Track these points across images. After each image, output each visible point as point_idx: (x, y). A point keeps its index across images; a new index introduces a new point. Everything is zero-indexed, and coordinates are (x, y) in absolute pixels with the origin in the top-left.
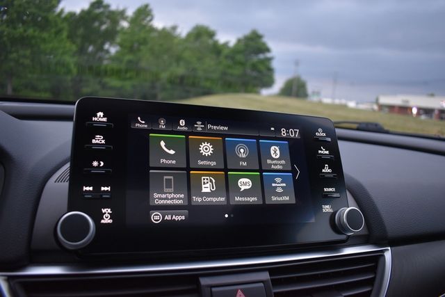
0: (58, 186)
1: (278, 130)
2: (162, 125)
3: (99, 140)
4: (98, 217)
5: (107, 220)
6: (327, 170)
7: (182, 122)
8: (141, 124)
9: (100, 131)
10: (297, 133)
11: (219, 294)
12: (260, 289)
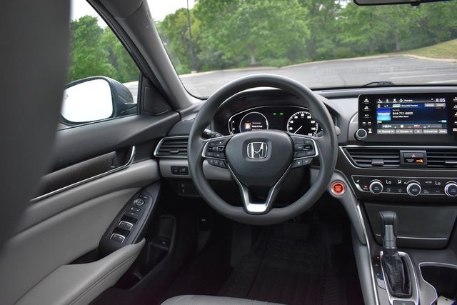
0: (354, 122)
1: (435, 99)
2: (387, 101)
3: (367, 108)
4: (368, 131)
5: (370, 132)
7: (395, 100)
8: (380, 102)
9: (367, 105)
10: (444, 100)
11: (406, 155)
12: (422, 155)
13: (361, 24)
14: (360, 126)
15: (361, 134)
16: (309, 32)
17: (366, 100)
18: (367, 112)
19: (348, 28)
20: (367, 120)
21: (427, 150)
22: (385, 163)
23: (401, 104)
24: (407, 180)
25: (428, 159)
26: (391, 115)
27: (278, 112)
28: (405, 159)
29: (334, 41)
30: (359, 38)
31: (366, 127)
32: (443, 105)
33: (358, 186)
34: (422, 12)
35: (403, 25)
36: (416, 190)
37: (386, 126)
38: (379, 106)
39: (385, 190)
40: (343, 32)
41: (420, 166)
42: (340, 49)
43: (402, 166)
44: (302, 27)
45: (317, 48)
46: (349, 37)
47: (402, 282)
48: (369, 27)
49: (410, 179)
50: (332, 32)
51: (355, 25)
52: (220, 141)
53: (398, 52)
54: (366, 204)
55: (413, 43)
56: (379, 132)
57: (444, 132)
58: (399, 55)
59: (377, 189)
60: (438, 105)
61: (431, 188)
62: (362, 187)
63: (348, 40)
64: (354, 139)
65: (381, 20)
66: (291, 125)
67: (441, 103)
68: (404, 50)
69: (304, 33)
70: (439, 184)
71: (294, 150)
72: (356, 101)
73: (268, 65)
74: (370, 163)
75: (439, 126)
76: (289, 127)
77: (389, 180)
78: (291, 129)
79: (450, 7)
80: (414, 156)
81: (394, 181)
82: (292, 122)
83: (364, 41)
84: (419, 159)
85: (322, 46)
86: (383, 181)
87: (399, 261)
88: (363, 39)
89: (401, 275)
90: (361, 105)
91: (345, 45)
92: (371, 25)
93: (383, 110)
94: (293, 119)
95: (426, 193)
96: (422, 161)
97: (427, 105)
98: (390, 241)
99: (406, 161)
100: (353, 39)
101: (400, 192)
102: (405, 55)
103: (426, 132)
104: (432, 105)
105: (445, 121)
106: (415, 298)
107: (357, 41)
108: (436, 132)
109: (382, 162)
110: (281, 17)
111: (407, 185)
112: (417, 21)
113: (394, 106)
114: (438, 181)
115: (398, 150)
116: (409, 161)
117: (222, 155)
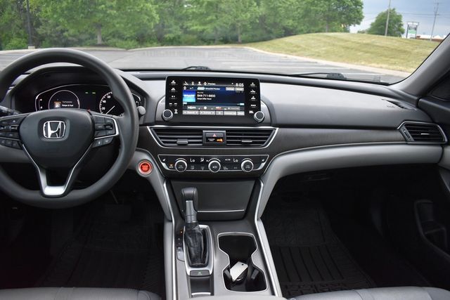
0: (162, 104)
1: (235, 84)
3: (173, 89)
4: (174, 112)
5: (176, 113)
6: (253, 98)
7: (199, 83)
8: (186, 84)
9: (173, 86)
10: (242, 85)
11: (208, 135)
12: (221, 135)
13: (208, 14)
14: (167, 107)
15: (167, 114)
16: (157, 17)
17: (173, 82)
18: (173, 94)
19: (195, 16)
20: (173, 101)
21: (227, 130)
22: (189, 143)
23: (205, 87)
24: (209, 158)
25: (228, 138)
26: (196, 97)
27: (90, 91)
28: (207, 138)
29: (182, 27)
30: (205, 27)
31: (172, 109)
32: (242, 89)
33: (164, 164)
34: (261, 9)
35: (244, 20)
36: (216, 167)
37: (190, 107)
38: (185, 88)
39: (189, 168)
40: (191, 20)
41: (220, 145)
42: (187, 35)
43: (205, 145)
44: (151, 11)
45: (166, 33)
46: (196, 25)
47: (201, 253)
48: (214, 18)
49: (210, 158)
50: (180, 19)
51: (202, 14)
52: (14, 119)
53: (239, 43)
54: (173, 182)
55: (253, 36)
56: (185, 112)
57: (242, 113)
58: (240, 47)
59: (181, 167)
60: (238, 89)
61: (231, 165)
62: (168, 166)
63: (195, 28)
64: (161, 120)
65: (226, 13)
66: (103, 105)
67: (240, 88)
68: (245, 42)
69: (153, 18)
70: (237, 161)
71: (94, 129)
72: (164, 83)
73: (115, 46)
74: (175, 143)
75: (238, 108)
76: (102, 106)
77: (193, 158)
78: (104, 108)
79: (284, 8)
80: (214, 136)
81: (198, 159)
82: (104, 102)
83: (209, 30)
84: (219, 138)
85: (170, 32)
86: (187, 159)
87: (199, 234)
88: (209, 29)
89: (201, 246)
90: (168, 87)
91: (193, 33)
92: (216, 16)
93: (189, 92)
94: (106, 99)
95: (226, 169)
96: (221, 140)
97: (228, 89)
98: (191, 215)
99: (208, 141)
100: (200, 28)
101: (203, 170)
102: (245, 47)
103: (226, 113)
104: (232, 89)
105: (243, 104)
106: (210, 267)
107: (203, 31)
108: (234, 113)
109: (186, 141)
111: (208, 163)
112: (257, 18)
113: (199, 89)
114: (236, 158)
115: (201, 130)
116: (211, 140)
117: (16, 134)
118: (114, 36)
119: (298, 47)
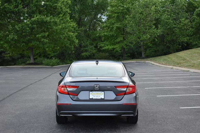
13: (117, 37)
16: (77, 41)
19: (107, 38)
29: (96, 47)
30: (115, 47)
34: (159, 31)
35: (145, 40)
40: (104, 41)
42: (101, 53)
44: (72, 37)
45: (82, 52)
46: (107, 45)
48: (122, 39)
50: (94, 40)
53: (143, 58)
55: (155, 51)
58: (142, 61)
63: (107, 47)
65: (131, 34)
68: (148, 57)
69: (73, 42)
79: (179, 28)
83: (118, 49)
85: (86, 51)
88: (117, 47)
91: (105, 51)
92: (124, 38)
100: (111, 47)
102: (147, 61)
107: (114, 49)
110: (57, 30)
112: (155, 37)
118: (40, 56)
119: (184, 59)
